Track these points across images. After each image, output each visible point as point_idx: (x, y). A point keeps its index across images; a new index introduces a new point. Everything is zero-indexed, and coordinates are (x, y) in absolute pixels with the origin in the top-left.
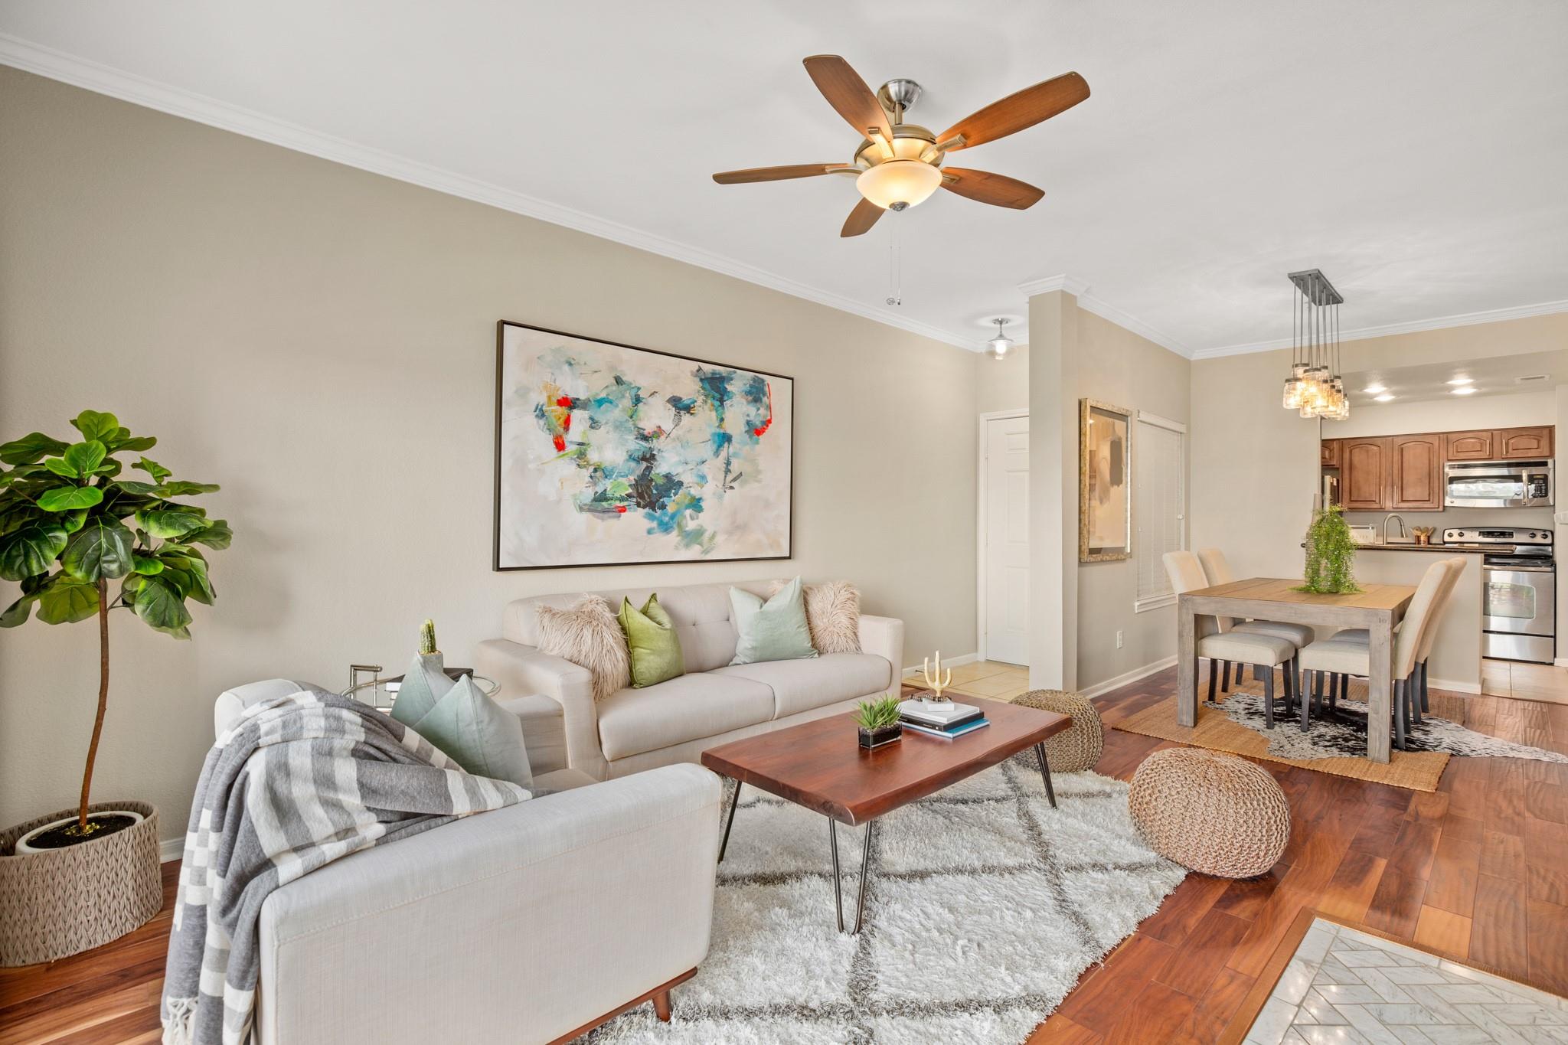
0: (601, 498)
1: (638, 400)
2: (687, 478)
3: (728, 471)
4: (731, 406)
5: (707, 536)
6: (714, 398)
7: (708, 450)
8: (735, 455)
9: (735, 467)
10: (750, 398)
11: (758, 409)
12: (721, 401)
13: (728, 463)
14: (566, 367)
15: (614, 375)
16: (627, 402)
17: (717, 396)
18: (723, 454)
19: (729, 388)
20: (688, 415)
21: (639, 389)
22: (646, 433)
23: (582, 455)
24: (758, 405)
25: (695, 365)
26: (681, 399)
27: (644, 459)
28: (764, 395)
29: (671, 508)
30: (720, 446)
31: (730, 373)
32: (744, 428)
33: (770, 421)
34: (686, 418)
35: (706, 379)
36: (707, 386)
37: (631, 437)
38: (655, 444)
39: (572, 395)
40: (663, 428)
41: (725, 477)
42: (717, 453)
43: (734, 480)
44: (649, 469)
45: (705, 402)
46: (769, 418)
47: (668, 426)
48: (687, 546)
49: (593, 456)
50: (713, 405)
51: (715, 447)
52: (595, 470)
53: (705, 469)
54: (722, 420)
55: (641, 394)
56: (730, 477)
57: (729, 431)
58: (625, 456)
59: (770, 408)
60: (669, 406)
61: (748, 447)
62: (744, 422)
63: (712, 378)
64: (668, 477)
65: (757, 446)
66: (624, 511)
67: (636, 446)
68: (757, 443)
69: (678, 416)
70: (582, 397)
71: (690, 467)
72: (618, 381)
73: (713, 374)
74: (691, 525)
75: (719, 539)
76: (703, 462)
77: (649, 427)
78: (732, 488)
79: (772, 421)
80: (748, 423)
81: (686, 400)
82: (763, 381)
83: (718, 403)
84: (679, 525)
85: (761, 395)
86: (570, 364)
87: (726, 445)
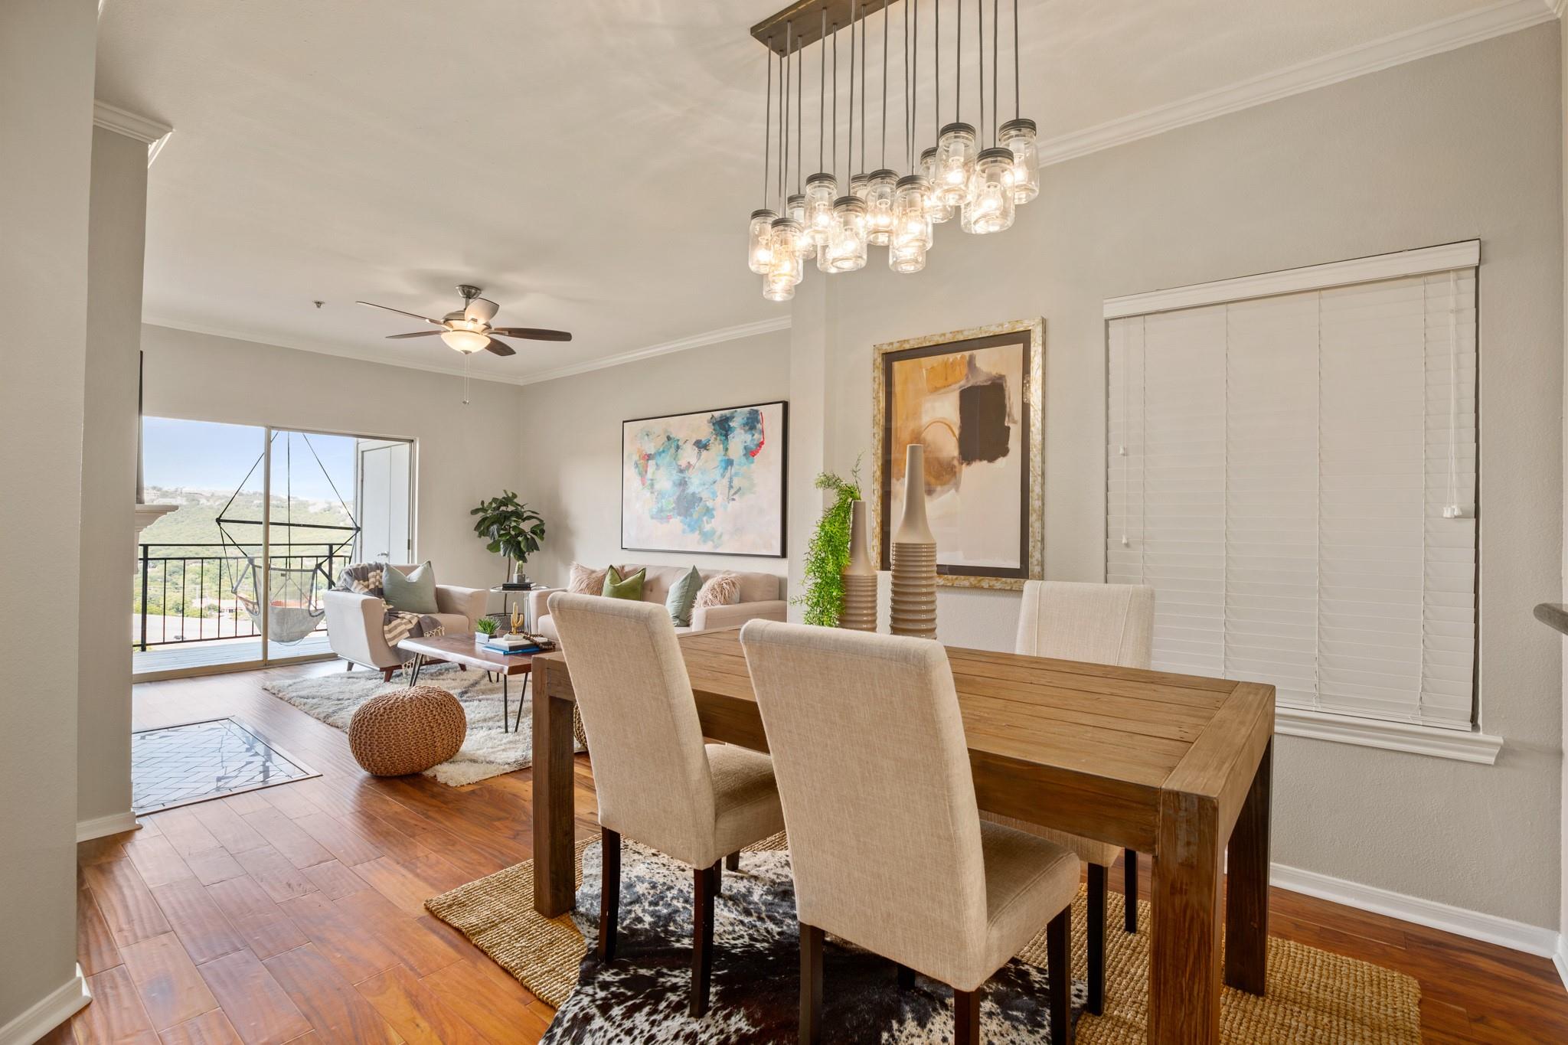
0: (661, 510)
1: (678, 447)
2: (705, 495)
3: (731, 487)
4: (733, 438)
5: (718, 534)
6: (721, 434)
7: (716, 474)
8: (736, 474)
9: (736, 483)
10: (747, 428)
11: (753, 435)
12: (726, 436)
13: (731, 482)
14: (646, 437)
15: (667, 435)
16: (673, 450)
17: (724, 432)
18: (728, 475)
19: (732, 424)
20: (705, 451)
21: (678, 440)
22: (682, 468)
23: (652, 485)
24: (753, 432)
25: (709, 415)
26: (701, 441)
27: (680, 484)
28: (758, 422)
29: (695, 516)
30: (726, 468)
31: (732, 413)
32: (742, 452)
33: (762, 443)
34: (704, 453)
35: (717, 422)
36: (717, 428)
37: (674, 472)
38: (686, 474)
39: (649, 453)
40: (691, 463)
41: (729, 492)
42: (723, 476)
43: (735, 493)
44: (684, 490)
45: (716, 439)
46: (762, 440)
47: (693, 461)
48: (705, 542)
49: (657, 486)
50: (721, 440)
51: (721, 471)
52: (658, 495)
53: (715, 486)
54: (727, 449)
55: (680, 443)
56: (732, 491)
57: (731, 457)
58: (671, 483)
59: (763, 432)
60: (695, 447)
61: (745, 467)
62: (743, 447)
63: (721, 421)
64: (693, 494)
65: (752, 465)
66: (671, 518)
67: (676, 476)
68: (753, 462)
69: (699, 453)
70: (653, 453)
71: (706, 487)
72: (669, 438)
73: (721, 417)
74: (707, 527)
75: (725, 538)
76: (715, 482)
77: (683, 463)
78: (733, 499)
79: (765, 442)
80: (745, 448)
81: (704, 440)
82: (757, 411)
83: (724, 438)
84: (700, 527)
85: (756, 423)
86: (648, 435)
87: (730, 467)
